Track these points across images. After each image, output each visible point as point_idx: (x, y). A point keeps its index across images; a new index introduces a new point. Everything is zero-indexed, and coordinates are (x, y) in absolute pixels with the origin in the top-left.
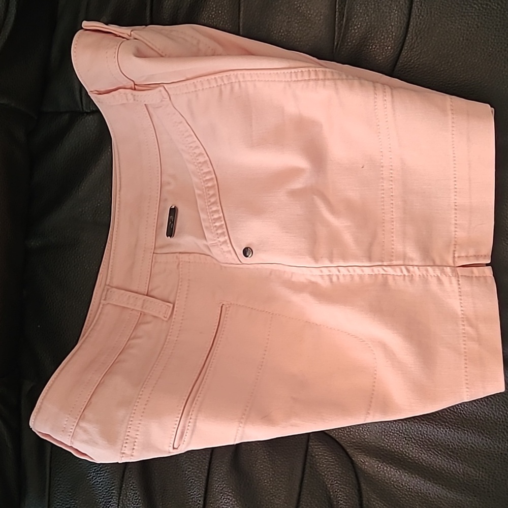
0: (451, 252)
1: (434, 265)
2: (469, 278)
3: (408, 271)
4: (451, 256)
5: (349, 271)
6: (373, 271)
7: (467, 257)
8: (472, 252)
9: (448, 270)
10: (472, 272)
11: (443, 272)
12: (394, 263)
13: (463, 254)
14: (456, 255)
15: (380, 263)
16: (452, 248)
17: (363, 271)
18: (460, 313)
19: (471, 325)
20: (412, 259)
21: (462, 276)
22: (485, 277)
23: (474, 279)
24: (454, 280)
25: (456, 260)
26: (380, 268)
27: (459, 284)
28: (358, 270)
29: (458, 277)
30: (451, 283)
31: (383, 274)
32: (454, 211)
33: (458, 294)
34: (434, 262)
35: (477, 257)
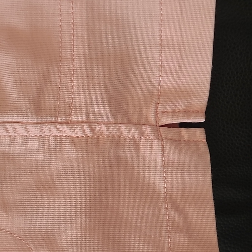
0: (153, 105)
1: (129, 122)
2: (176, 142)
3: (92, 130)
4: (153, 110)
5: (7, 131)
6: (42, 131)
7: (173, 112)
8: (180, 106)
9: (148, 130)
10: (180, 135)
11: (141, 133)
12: (73, 119)
13: (169, 109)
14: (160, 110)
15: (52, 119)
16: (155, 100)
17: (27, 130)
18: (162, 191)
19: (177, 208)
20: (98, 114)
21: (166, 139)
22: (196, 142)
23: (183, 144)
24: (156, 144)
25: (159, 116)
26: (52, 127)
27: (163, 150)
28: (20, 130)
29: (162, 141)
30: (151, 148)
31: (56, 136)
32: (158, 48)
33: (160, 164)
34: (129, 118)
35: (187, 112)
